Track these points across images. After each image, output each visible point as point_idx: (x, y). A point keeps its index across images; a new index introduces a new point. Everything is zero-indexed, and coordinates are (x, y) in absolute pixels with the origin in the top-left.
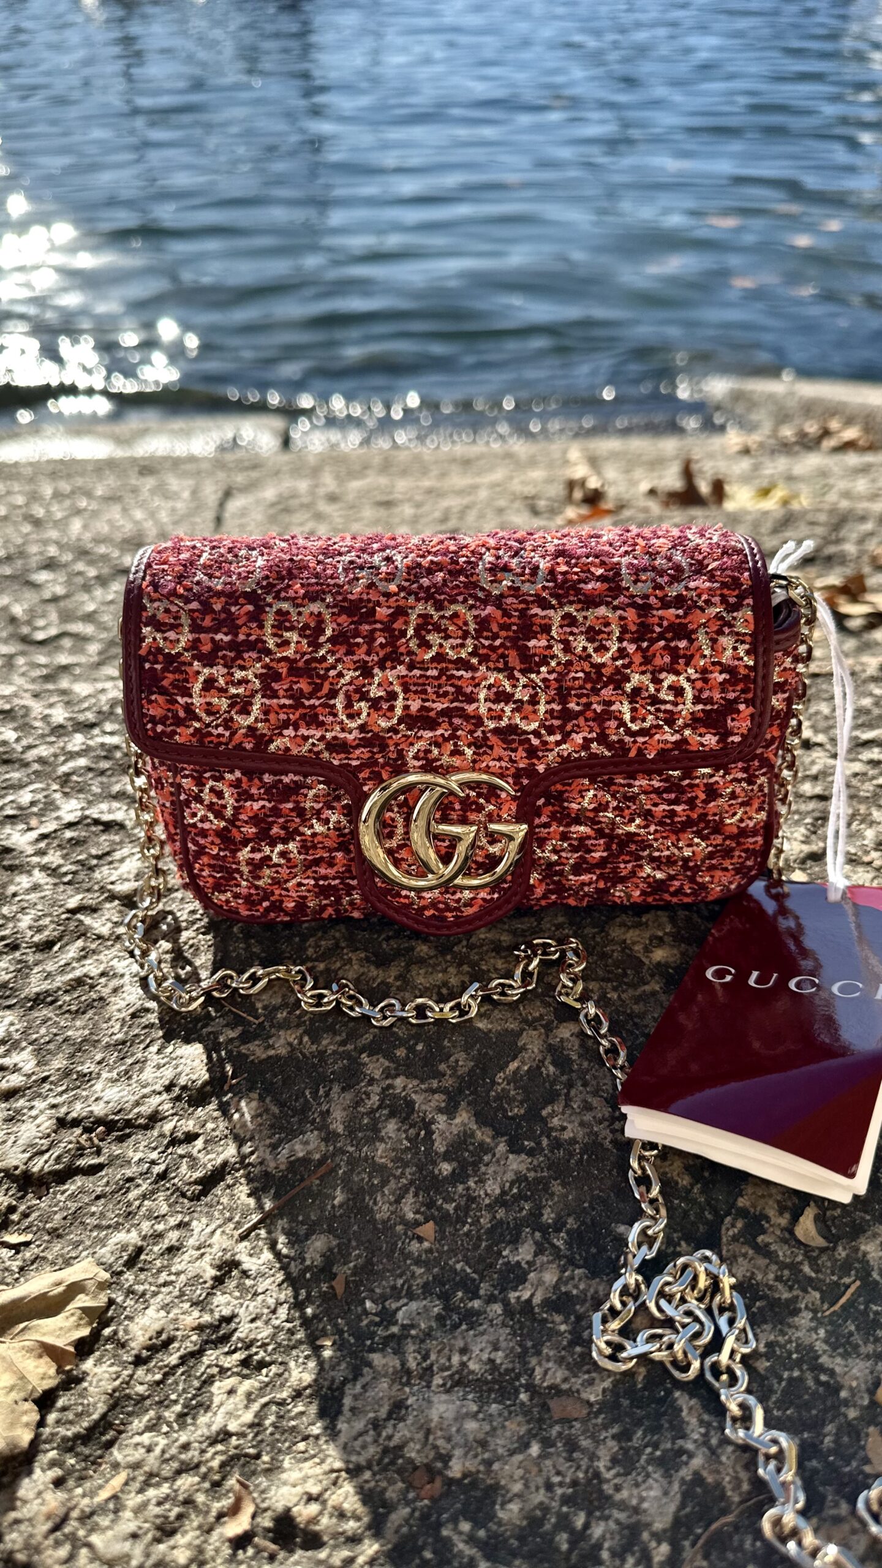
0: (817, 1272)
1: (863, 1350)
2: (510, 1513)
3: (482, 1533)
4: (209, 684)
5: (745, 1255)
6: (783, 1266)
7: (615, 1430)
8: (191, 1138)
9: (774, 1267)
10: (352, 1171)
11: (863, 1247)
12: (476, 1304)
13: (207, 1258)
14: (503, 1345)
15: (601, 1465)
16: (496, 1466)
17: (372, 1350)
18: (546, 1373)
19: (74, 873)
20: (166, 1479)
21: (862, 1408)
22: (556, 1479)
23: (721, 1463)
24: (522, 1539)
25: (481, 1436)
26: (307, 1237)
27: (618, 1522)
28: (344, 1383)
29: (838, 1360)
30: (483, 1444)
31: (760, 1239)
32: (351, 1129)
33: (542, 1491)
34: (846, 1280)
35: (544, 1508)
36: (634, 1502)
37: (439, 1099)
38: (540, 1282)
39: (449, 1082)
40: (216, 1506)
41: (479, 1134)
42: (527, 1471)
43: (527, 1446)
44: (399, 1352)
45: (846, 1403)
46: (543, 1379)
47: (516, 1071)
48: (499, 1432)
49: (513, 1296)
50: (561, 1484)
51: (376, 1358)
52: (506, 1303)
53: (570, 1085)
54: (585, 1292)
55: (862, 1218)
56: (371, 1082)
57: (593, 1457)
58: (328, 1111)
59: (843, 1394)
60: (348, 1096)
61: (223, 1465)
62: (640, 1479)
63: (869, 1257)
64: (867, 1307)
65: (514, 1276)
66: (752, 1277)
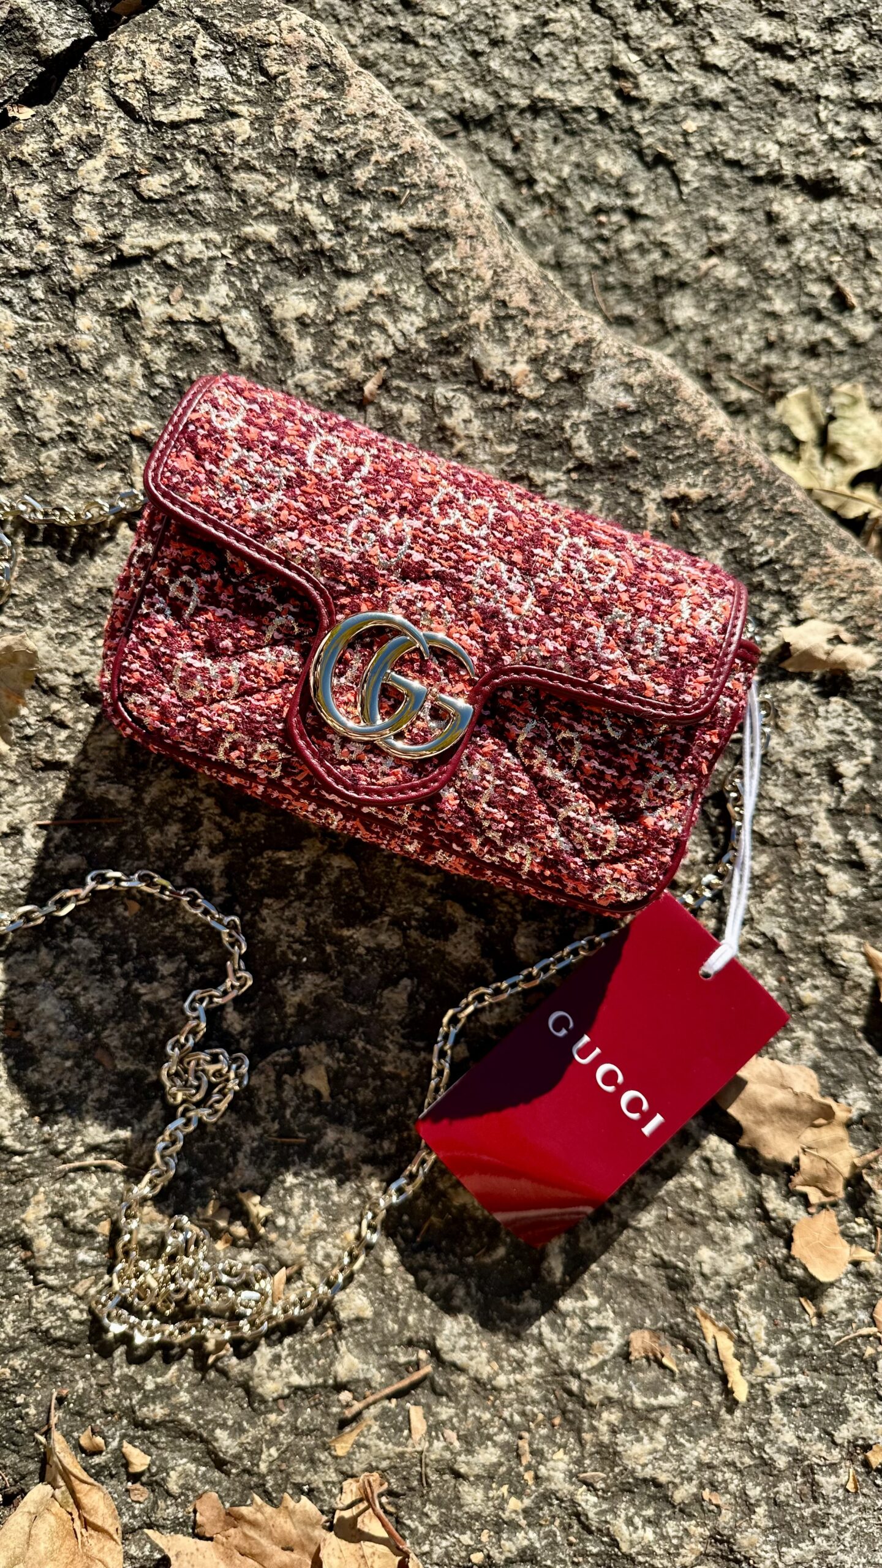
0: (292, 1116)
1: (264, 1169)
3: (15, 1071)
5: (267, 1076)
6: (280, 1099)
7: (114, 1089)
8: (62, 725)
9: (274, 1096)
10: (131, 833)
11: (328, 1131)
12: (117, 970)
13: (9, 818)
14: (105, 1005)
15: (91, 1097)
16: (46, 1053)
17: (46, 945)
18: (110, 1036)
21: (230, 1187)
22: (66, 1083)
23: (141, 1146)
25: (52, 1035)
26: (75, 850)
28: (17, 949)
29: (246, 1161)
30: (50, 1039)
31: (286, 1076)
32: (155, 806)
33: (54, 1082)
34: (300, 1135)
35: (49, 1089)
37: (219, 835)
38: (155, 992)
39: (235, 829)
41: (216, 880)
42: (57, 1068)
43: (67, 1058)
44: (57, 958)
45: (227, 1179)
46: (106, 1038)
47: (281, 859)
48: (62, 1041)
49: (136, 985)
50: (65, 1087)
51: (44, 951)
52: (129, 985)
53: (300, 897)
54: (171, 1016)
55: (351, 1117)
56: (193, 786)
57: (91, 1090)
58: (152, 782)
59: (230, 1175)
60: (170, 784)
62: (101, 1118)
63: (325, 1137)
64: (293, 1154)
65: (148, 975)
66: (256, 1088)
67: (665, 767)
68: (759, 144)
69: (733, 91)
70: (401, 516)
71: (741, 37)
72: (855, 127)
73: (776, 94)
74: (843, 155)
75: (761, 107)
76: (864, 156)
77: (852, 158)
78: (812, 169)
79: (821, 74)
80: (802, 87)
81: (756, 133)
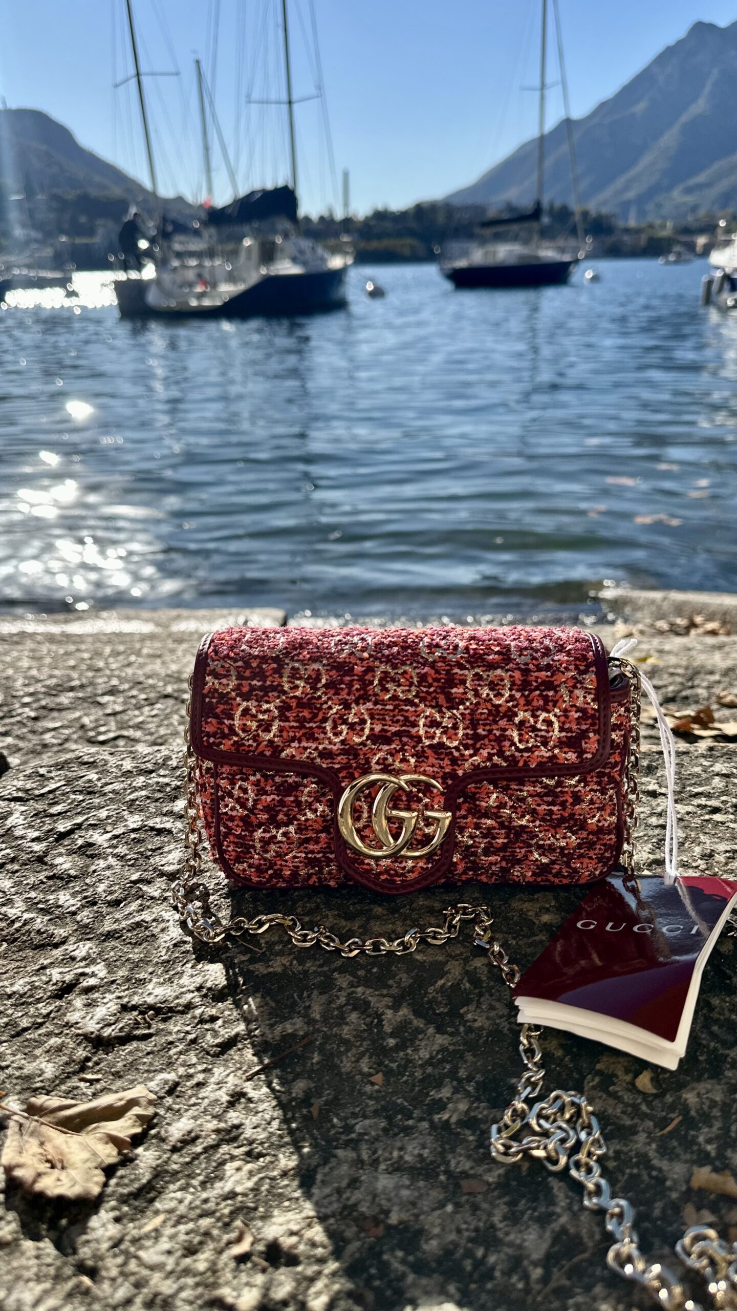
0: (652, 1110)
1: (683, 1157)
2: (431, 1246)
3: (411, 1258)
4: (246, 712)
5: (600, 1098)
6: (627, 1105)
7: (506, 1199)
8: (213, 1019)
9: (621, 1106)
10: (325, 1043)
11: (684, 1096)
12: (411, 1122)
13: (224, 1090)
14: (429, 1145)
15: (496, 1219)
16: (422, 1217)
17: (336, 1148)
18: (458, 1163)
19: (136, 859)
20: (192, 1220)
21: (681, 1192)
22: (464, 1226)
23: (580, 1221)
24: (439, 1262)
25: (412, 1199)
26: (293, 1080)
27: (507, 1254)
28: (317, 1166)
29: (665, 1162)
30: (414, 1204)
31: (611, 1088)
32: (325, 1018)
33: (454, 1233)
34: (672, 1115)
36: (518, 1241)
37: (388, 1001)
38: (456, 1110)
39: (395, 991)
40: (226, 1237)
41: (415, 1022)
42: (444, 1221)
43: (444, 1206)
44: (356, 1149)
45: (670, 1189)
46: (456, 1167)
47: (443, 986)
48: (425, 1197)
49: (436, 1117)
50: (467, 1230)
51: (340, 1153)
52: (432, 1122)
53: (480, 995)
54: (486, 1116)
55: (685, 1079)
56: (341, 989)
57: (490, 1214)
58: (309, 1006)
59: (668, 1183)
60: (324, 998)
61: (232, 1213)
62: (523, 1229)
63: (689, 1101)
64: (686, 1132)
65: (437, 1106)
66: (605, 1111)
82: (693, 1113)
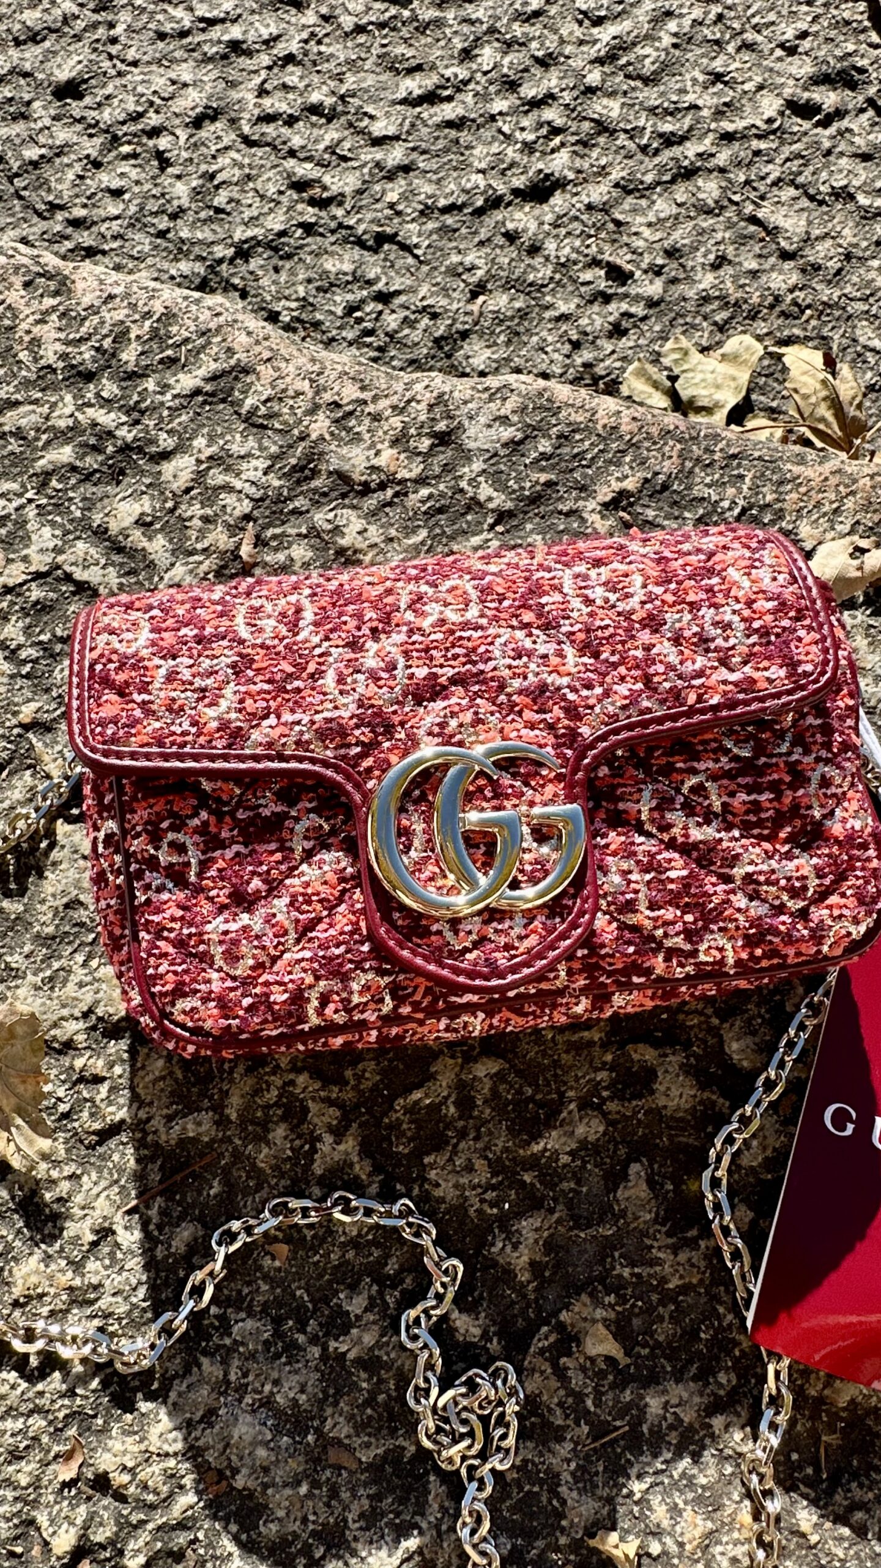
0: (596, 1406)
1: (599, 1492)
2: (269, 1530)
3: (244, 1537)
5: (542, 1372)
6: (571, 1393)
7: (372, 1491)
8: (98, 1080)
9: (562, 1392)
10: (234, 1164)
11: (648, 1399)
12: (301, 1338)
13: (89, 1222)
14: (309, 1389)
15: (350, 1517)
16: (270, 1491)
17: (205, 1353)
18: (335, 1426)
19: (35, 661)
20: (22, 1414)
21: (573, 1538)
22: (312, 1518)
23: (442, 1547)
25: (266, 1463)
26: (181, 1218)
28: (174, 1377)
29: (575, 1494)
30: (266, 1470)
31: (563, 1360)
32: (245, 1119)
33: (298, 1523)
34: (618, 1423)
35: (296, 1536)
37: (334, 1113)
38: (359, 1341)
39: (348, 1095)
40: (56, 1449)
41: (357, 1167)
42: (291, 1504)
43: (299, 1483)
44: (225, 1363)
45: (563, 1530)
46: (331, 1430)
47: (417, 1102)
48: (282, 1464)
49: (333, 1344)
50: (314, 1522)
51: (205, 1361)
52: (325, 1348)
53: (462, 1135)
54: (393, 1361)
55: (663, 1367)
56: (276, 1070)
57: (346, 1508)
58: (227, 1091)
59: (564, 1523)
60: (250, 1081)
61: (66, 1416)
62: (375, 1538)
63: (648, 1410)
64: (623, 1452)
65: (340, 1324)
66: (538, 1395)
67: (818, 760)
68: (463, 181)
69: (413, 149)
70: (376, 640)
71: (394, 103)
72: (540, 125)
73: (453, 133)
74: (544, 153)
75: (446, 150)
76: (563, 144)
77: (553, 151)
78: (523, 178)
79: (483, 97)
80: (473, 116)
81: (455, 174)
82: (645, 1428)
